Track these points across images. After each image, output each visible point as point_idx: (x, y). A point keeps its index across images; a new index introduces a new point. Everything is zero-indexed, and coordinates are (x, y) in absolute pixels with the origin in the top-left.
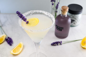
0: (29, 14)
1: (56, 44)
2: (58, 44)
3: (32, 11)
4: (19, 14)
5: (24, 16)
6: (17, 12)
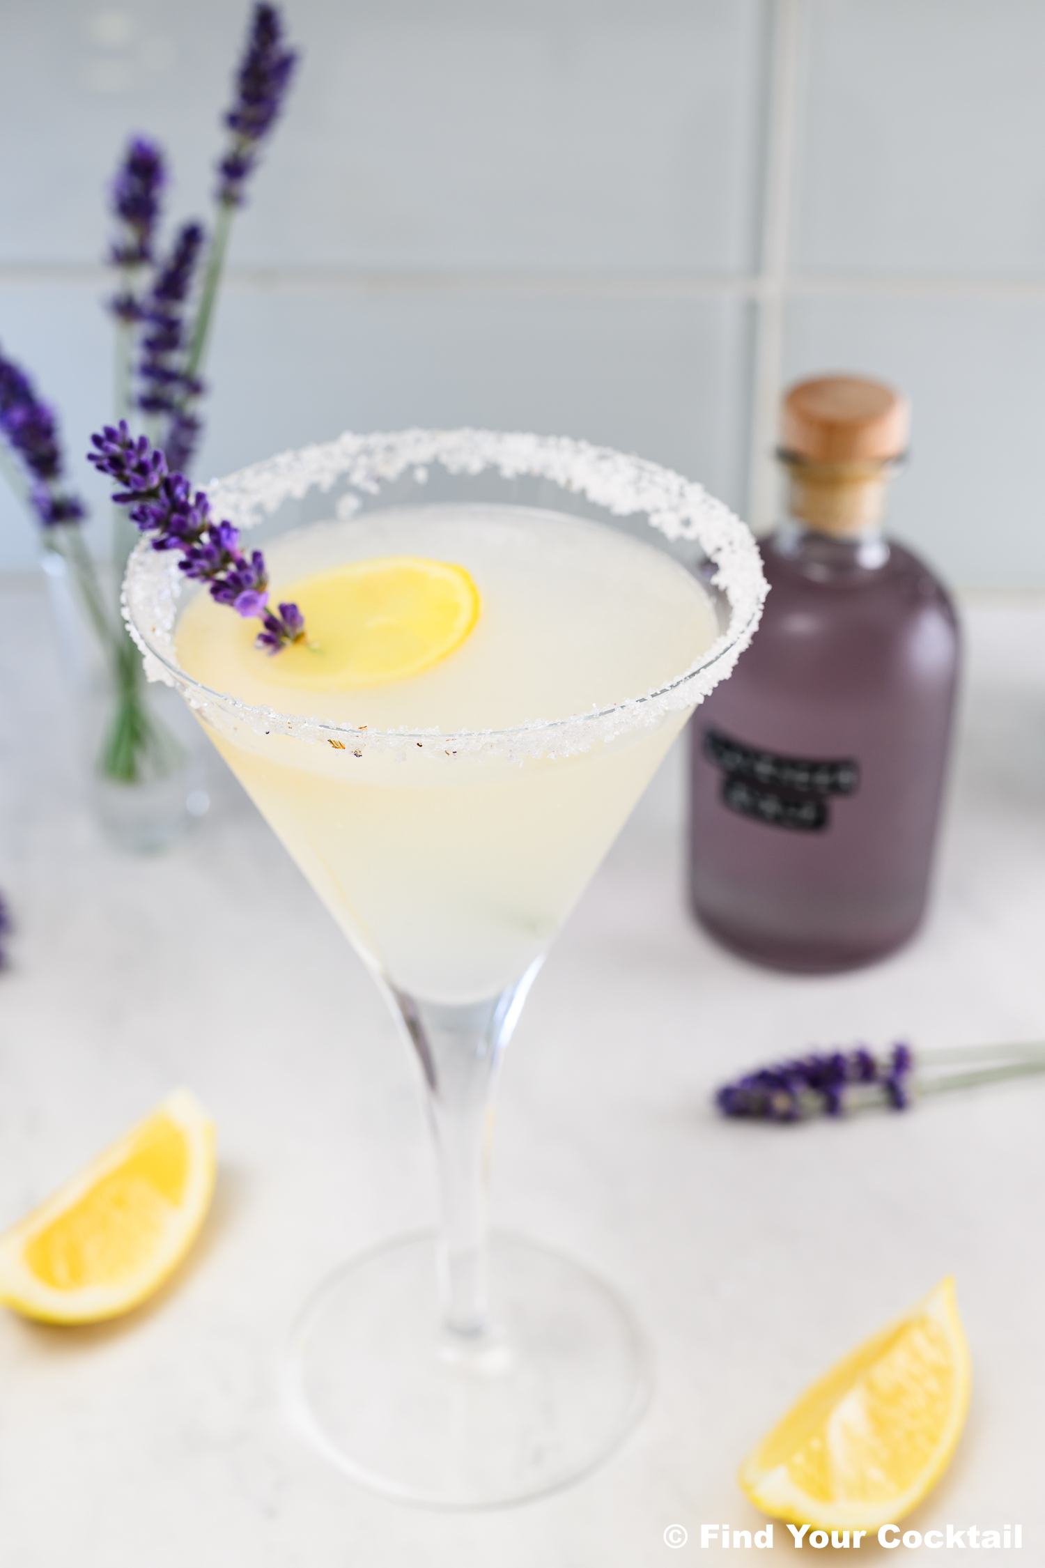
0: (314, 489)
1: (809, 1099)
2: (853, 1095)
3: (367, 452)
4: (143, 469)
5: (215, 518)
6: (97, 440)
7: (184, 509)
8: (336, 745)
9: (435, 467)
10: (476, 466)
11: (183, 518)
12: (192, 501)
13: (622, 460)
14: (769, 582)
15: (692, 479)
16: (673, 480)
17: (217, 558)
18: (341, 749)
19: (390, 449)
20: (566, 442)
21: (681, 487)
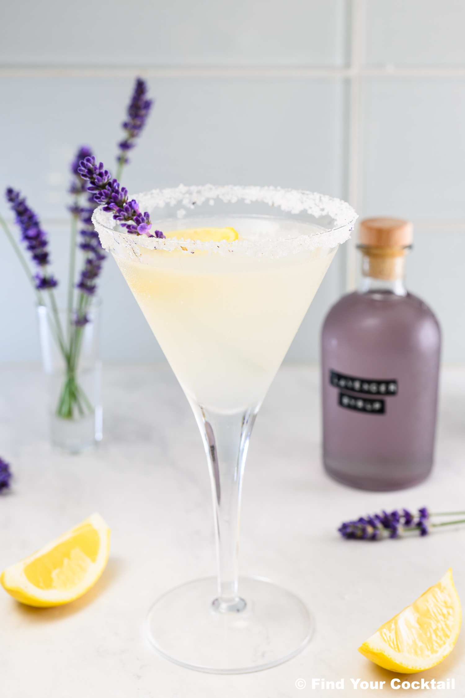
3: (190, 192)
5: (129, 198)
7: (117, 192)
8: (184, 249)
9: (218, 200)
10: (234, 200)
11: (117, 195)
12: (120, 190)
13: (294, 192)
14: (358, 214)
15: (324, 194)
16: (317, 196)
17: (131, 212)
18: (186, 251)
19: (199, 192)
20: (272, 188)
21: (320, 197)
